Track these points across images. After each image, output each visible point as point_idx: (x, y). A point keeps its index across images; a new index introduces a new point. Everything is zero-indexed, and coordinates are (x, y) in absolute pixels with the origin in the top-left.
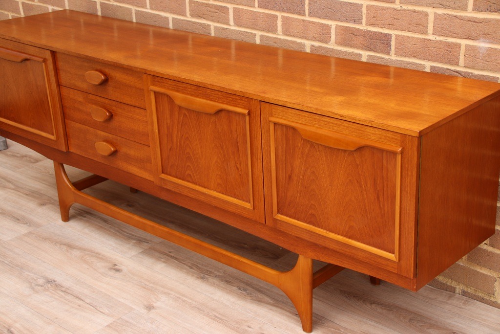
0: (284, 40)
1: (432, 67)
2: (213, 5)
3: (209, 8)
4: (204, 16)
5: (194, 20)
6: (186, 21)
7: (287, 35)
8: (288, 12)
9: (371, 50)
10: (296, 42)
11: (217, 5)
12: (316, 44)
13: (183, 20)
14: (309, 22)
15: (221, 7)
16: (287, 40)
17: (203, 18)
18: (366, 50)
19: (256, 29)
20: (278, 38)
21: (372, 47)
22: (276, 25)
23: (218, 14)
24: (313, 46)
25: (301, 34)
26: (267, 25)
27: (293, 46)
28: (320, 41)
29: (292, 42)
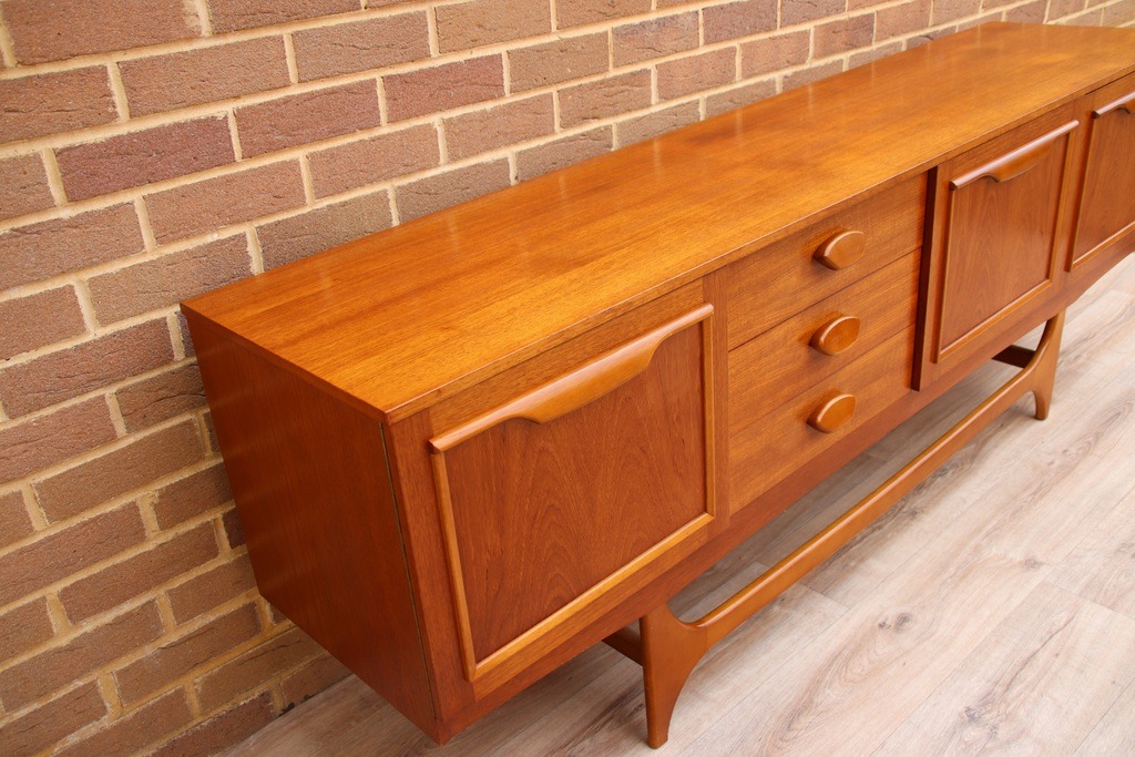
0: (744, 89)
1: (909, 41)
2: (615, 78)
3: (607, 89)
4: (597, 113)
5: (571, 133)
6: (554, 143)
7: (749, 77)
8: (751, 34)
9: (853, 46)
10: (762, 82)
11: (625, 75)
12: (789, 71)
13: (545, 146)
14: (781, 37)
15: (633, 74)
16: (749, 87)
17: (594, 118)
18: (848, 49)
19: (699, 90)
20: (735, 90)
21: (855, 42)
22: (734, 65)
23: (626, 93)
24: (786, 77)
25: (770, 66)
26: (719, 73)
27: (758, 91)
28: (794, 64)
29: (758, 85)
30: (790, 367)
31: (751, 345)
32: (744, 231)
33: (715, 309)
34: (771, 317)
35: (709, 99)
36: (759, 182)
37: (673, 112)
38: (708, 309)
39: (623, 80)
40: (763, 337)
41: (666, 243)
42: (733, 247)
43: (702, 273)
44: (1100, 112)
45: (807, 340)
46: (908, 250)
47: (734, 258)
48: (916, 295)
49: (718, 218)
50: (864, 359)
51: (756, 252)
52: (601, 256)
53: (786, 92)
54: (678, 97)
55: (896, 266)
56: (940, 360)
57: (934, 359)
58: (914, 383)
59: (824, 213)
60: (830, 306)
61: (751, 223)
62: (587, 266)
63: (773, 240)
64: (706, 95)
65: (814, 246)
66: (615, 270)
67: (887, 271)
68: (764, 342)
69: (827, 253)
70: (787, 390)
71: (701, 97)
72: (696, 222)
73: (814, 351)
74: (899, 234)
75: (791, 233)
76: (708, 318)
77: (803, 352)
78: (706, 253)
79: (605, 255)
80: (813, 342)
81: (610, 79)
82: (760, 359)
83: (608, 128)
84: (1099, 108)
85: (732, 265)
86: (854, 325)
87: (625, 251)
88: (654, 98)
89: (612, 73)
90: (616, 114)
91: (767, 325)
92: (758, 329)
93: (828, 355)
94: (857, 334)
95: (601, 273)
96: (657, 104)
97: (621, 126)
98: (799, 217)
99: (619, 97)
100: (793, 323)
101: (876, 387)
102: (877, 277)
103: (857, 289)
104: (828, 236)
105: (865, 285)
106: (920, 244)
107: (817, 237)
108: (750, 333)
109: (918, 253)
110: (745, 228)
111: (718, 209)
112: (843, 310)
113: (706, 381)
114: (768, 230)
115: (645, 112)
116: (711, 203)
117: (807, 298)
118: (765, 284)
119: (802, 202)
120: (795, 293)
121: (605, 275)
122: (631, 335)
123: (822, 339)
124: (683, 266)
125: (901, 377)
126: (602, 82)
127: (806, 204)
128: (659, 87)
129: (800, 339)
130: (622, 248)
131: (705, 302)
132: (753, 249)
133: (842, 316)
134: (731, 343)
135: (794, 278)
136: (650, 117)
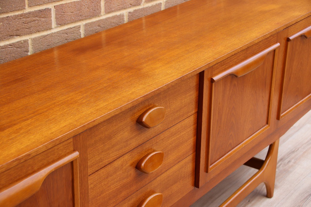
0: (106, 19)
2: (29, 13)
3: (24, 19)
4: (18, 32)
7: (109, 13)
10: (116, 15)
11: (35, 11)
12: (131, 10)
15: (40, 11)
16: (109, 18)
17: (17, 36)
19: (80, 20)
20: (101, 20)
22: (100, 7)
23: (37, 22)
24: (130, 13)
25: (121, 6)
26: (91, 11)
27: (114, 21)
28: (134, 6)
29: (114, 17)
30: (125, 181)
31: (102, 170)
32: (97, 110)
33: (80, 155)
34: (113, 155)
35: (86, 25)
36: (109, 79)
37: (65, 32)
38: (76, 154)
39: (35, 14)
40: (109, 166)
41: (53, 116)
42: (91, 119)
43: (73, 135)
44: (291, 38)
45: (135, 165)
46: (190, 114)
47: (91, 126)
48: (195, 137)
49: (84, 101)
50: (168, 173)
51: (104, 121)
52: (15, 125)
53: (130, 22)
54: (68, 24)
55: (183, 123)
56: (209, 172)
57: (207, 170)
58: (196, 184)
59: (141, 99)
60: (147, 146)
61: (102, 104)
62: (6, 131)
63: (113, 115)
64: (84, 22)
65: (137, 116)
66: (22, 134)
67: (179, 126)
68: (110, 168)
69: (144, 119)
70: (124, 194)
71: (82, 24)
72: (71, 104)
73: (139, 171)
74: (185, 106)
75: (123, 110)
76: (76, 160)
77: (132, 172)
78: (75, 123)
79: (17, 124)
80: (138, 166)
81: (26, 14)
82: (107, 177)
83: (26, 41)
84: (291, 36)
85: (91, 129)
86: (160, 157)
87: (29, 122)
88: (54, 24)
89: (28, 10)
90: (31, 33)
91: (111, 159)
92: (106, 162)
93: (146, 173)
94: (162, 161)
95: (13, 136)
96: (56, 28)
97: (34, 40)
98: (128, 101)
99: (32, 24)
100: (126, 157)
101: (175, 188)
102: (173, 130)
103: (162, 136)
104: (145, 110)
105: (167, 134)
106: (196, 110)
107: (139, 111)
108: (101, 164)
109: (196, 115)
110: (98, 107)
111: (85, 95)
112: (155, 148)
113: (75, 193)
114: (110, 109)
115: (49, 32)
116: (81, 92)
117: (134, 143)
118: (110, 138)
119: (130, 92)
120: (127, 141)
121: (16, 137)
122: (30, 172)
123: (143, 164)
124: (61, 132)
125: (189, 181)
126: (21, 15)
127: (132, 93)
128: (56, 18)
129: (131, 165)
130: (28, 119)
131: (74, 151)
132: (102, 120)
133: (154, 151)
134: (90, 171)
135: (126, 133)
136: (51, 35)
